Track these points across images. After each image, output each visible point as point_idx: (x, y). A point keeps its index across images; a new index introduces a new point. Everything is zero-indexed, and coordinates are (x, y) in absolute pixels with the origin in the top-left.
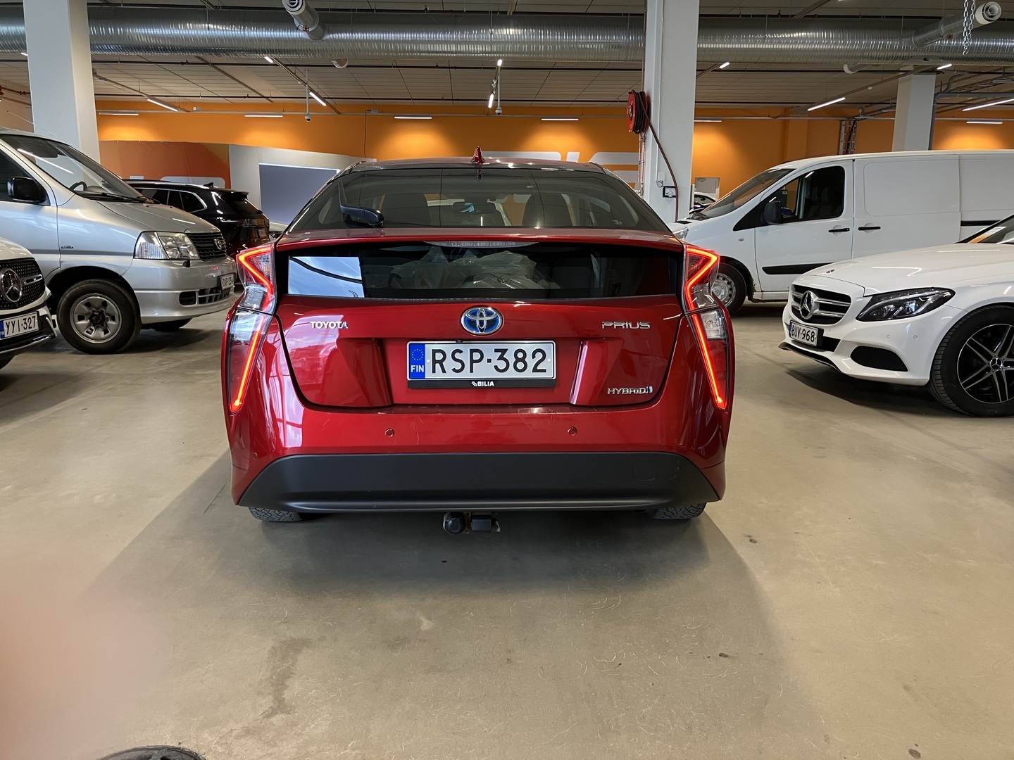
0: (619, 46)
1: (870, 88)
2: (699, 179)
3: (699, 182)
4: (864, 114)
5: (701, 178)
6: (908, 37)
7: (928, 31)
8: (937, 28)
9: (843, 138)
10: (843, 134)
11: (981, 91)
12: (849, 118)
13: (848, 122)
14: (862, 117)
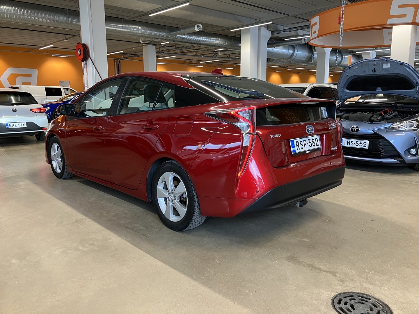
0: (60, 22)
1: (134, 48)
2: (60, 81)
3: (61, 83)
4: (124, 58)
5: (61, 81)
6: (168, 32)
7: (176, 31)
8: (180, 30)
9: (116, 67)
10: (116, 65)
11: (168, 52)
12: (118, 59)
13: (117, 60)
14: (123, 59)
